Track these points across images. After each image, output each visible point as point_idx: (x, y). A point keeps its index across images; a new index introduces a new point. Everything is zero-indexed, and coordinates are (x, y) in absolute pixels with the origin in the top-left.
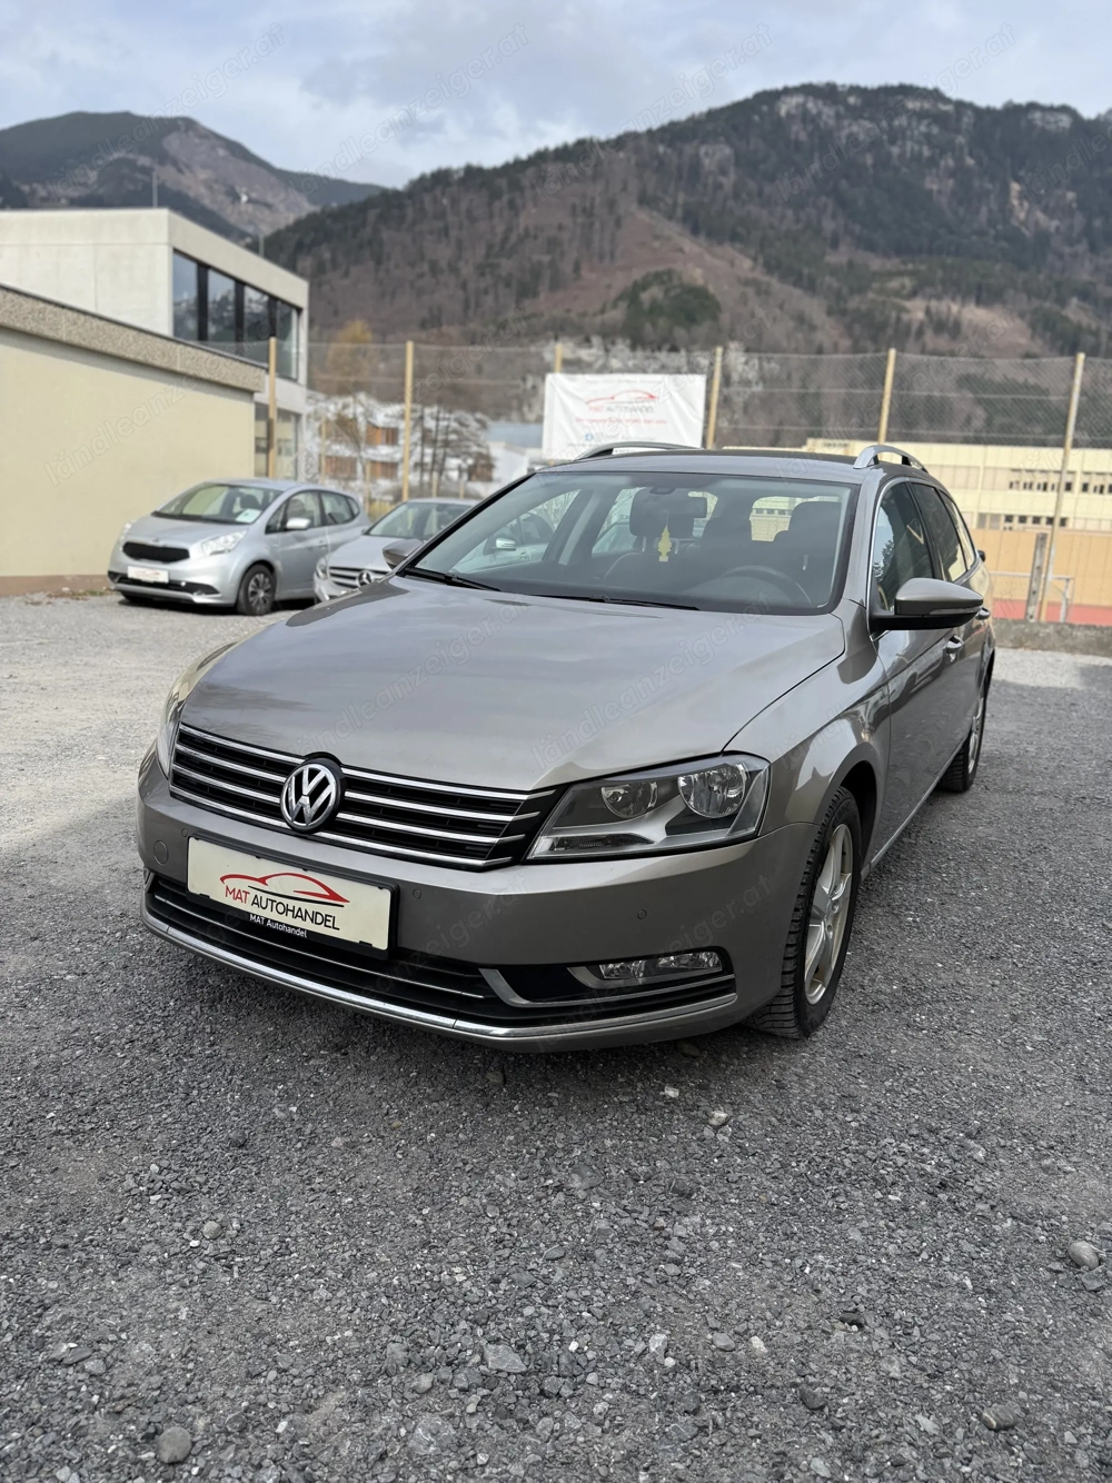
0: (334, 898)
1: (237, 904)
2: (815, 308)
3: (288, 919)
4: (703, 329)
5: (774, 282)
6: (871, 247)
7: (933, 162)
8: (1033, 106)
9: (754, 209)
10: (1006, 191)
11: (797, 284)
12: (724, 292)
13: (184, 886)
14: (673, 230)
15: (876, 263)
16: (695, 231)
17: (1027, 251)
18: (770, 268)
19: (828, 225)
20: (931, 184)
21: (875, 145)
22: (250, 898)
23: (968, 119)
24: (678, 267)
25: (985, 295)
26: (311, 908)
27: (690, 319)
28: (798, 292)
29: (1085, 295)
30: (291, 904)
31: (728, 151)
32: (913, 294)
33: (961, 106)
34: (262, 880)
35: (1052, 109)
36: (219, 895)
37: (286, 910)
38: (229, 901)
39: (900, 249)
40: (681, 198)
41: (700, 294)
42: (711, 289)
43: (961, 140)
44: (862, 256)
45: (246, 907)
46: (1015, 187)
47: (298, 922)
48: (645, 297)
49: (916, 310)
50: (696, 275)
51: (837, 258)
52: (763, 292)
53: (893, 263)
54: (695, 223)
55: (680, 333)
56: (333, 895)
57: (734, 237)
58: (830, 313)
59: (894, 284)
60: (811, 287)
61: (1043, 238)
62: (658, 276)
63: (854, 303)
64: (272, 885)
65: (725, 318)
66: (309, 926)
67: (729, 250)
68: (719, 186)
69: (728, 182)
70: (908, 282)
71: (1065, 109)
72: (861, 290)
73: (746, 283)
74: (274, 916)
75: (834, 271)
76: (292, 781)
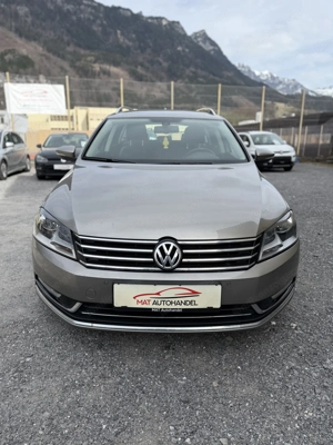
0: (195, 293)
1: (145, 306)
2: (66, 65)
3: (173, 306)
4: (30, 70)
5: (51, 55)
6: (80, 46)
7: (94, 21)
8: (119, 8)
9: (39, 30)
10: (116, 33)
11: (59, 56)
12: (35, 58)
13: (112, 305)
14: (12, 35)
15: (82, 52)
16: (21, 36)
17: (125, 51)
18: (49, 50)
19: (66, 38)
20: (95, 28)
21: (75, 13)
22: (151, 302)
23: (102, 9)
24: (17, 48)
25: (116, 64)
26: (183, 300)
27: (25, 67)
28: (59, 59)
29: (142, 65)
30: (173, 300)
31: (27, 9)
32: (95, 62)
33: (100, 5)
34: (158, 294)
35: (124, 9)
36: (133, 304)
37: (171, 303)
38: (140, 306)
39: (89, 48)
40: (13, 24)
41: (26, 58)
42: (30, 56)
43: (101, 15)
44: (78, 49)
45: (150, 306)
46: (119, 32)
47: (178, 307)
48: (7, 57)
49: (97, 67)
50: (24, 52)
51: (71, 49)
52: (48, 58)
53: (87, 52)
54: (20, 33)
55: (21, 70)
56: (194, 292)
57: (35, 40)
58: (71, 66)
59: (89, 59)
60: (63, 58)
61: (128, 47)
62: (10, 51)
63: (78, 64)
64: (162, 295)
65: (37, 67)
66: (183, 307)
67: (33, 43)
68: (26, 21)
69: (29, 19)
70: (93, 58)
71: (128, 10)
72: (79, 60)
73: (42, 55)
74: (166, 307)
75: (70, 53)
76: (157, 251)
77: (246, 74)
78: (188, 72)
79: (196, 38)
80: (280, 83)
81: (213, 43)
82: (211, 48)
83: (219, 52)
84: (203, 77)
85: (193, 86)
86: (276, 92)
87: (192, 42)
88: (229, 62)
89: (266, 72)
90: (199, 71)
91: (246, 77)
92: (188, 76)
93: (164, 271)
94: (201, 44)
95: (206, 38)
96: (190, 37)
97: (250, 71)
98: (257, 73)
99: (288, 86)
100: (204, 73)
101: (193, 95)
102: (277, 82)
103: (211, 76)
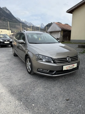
13: (63, 70)
22: (68, 68)
34: (69, 66)
37: (71, 68)
56: (74, 65)
76: (67, 59)
77: (19, 20)
78: (2, 18)
79: (4, 9)
80: (28, 23)
81: (9, 11)
82: (8, 12)
83: (11, 14)
84: (7, 20)
85: (4, 22)
86: (27, 25)
87: (2, 10)
88: (14, 17)
89: (24, 20)
90: (6, 18)
91: (19, 21)
92: (2, 19)
93: (69, 62)
94: (5, 10)
95: (7, 9)
96: (1, 8)
97: (20, 19)
98: (22, 20)
99: (29, 24)
100: (7, 19)
101: (5, 24)
102: (27, 23)
103: (9, 20)
